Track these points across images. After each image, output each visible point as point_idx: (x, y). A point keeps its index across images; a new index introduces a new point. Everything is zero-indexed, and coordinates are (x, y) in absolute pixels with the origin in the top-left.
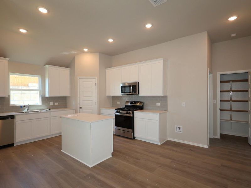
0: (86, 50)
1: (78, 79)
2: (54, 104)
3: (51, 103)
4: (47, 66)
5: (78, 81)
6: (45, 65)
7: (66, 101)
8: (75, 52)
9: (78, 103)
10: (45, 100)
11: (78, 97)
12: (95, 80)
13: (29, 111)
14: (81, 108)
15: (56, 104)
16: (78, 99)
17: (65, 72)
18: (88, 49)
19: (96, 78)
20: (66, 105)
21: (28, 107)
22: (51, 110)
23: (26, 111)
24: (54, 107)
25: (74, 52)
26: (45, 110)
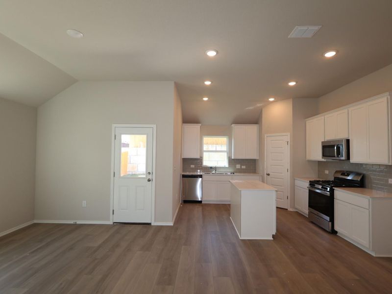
0: (271, 99)
1: (266, 137)
2: (241, 167)
3: (238, 166)
4: (233, 125)
5: (266, 140)
6: (232, 124)
7: (255, 165)
8: (261, 105)
9: (265, 167)
10: (232, 161)
11: (265, 160)
12: (287, 137)
13: (217, 172)
14: (269, 175)
15: (243, 167)
16: (265, 163)
17: (253, 129)
18: (275, 98)
19: (289, 134)
20: (255, 170)
21: (215, 168)
22: (235, 174)
23: (214, 172)
24: (240, 171)
25: (259, 105)
26: (229, 173)
